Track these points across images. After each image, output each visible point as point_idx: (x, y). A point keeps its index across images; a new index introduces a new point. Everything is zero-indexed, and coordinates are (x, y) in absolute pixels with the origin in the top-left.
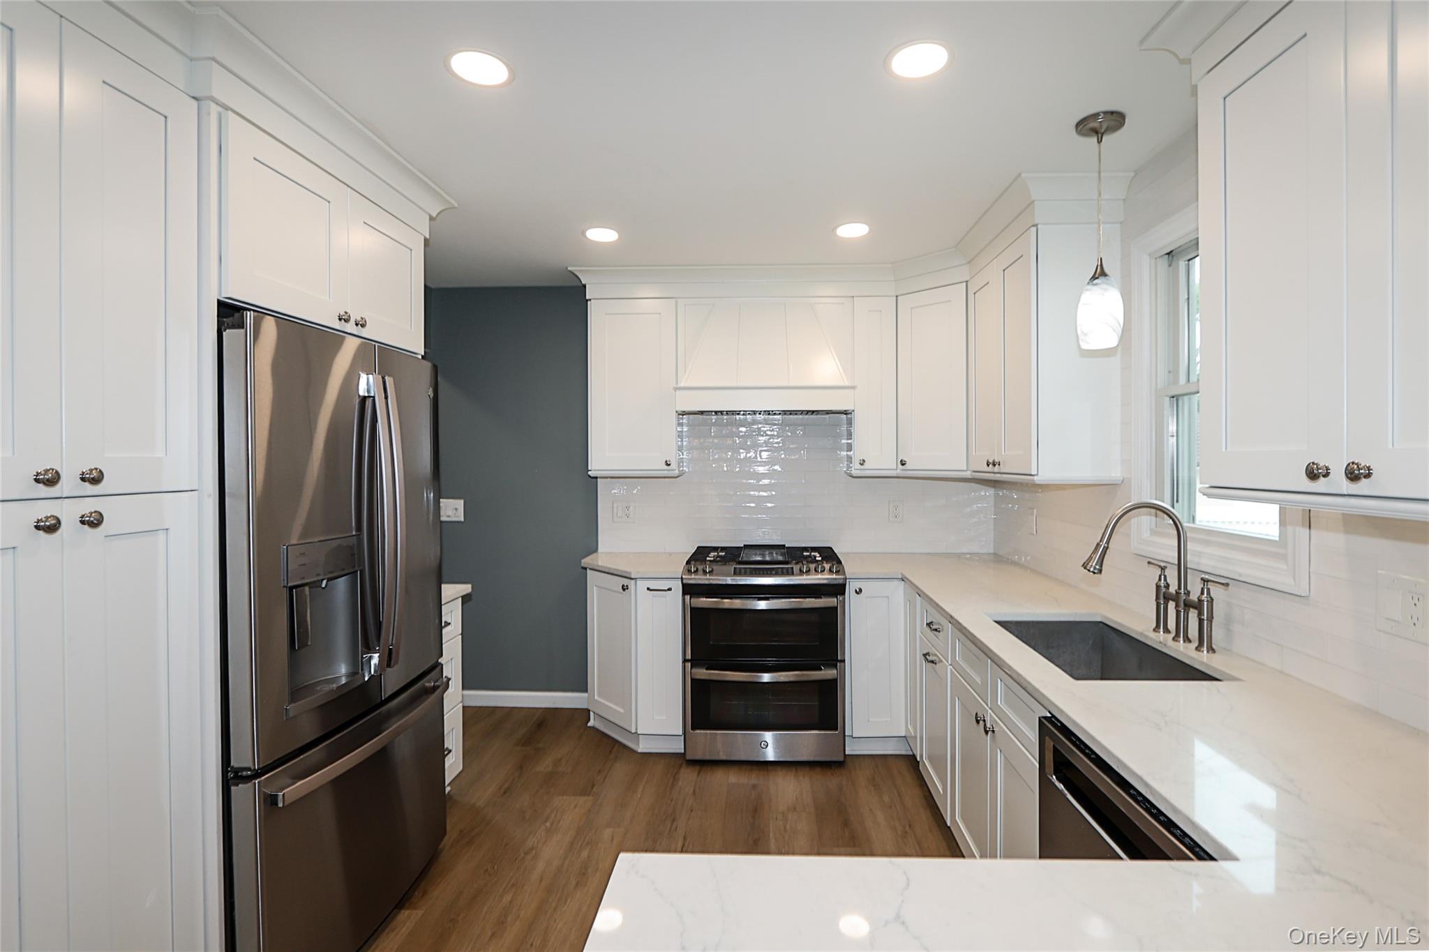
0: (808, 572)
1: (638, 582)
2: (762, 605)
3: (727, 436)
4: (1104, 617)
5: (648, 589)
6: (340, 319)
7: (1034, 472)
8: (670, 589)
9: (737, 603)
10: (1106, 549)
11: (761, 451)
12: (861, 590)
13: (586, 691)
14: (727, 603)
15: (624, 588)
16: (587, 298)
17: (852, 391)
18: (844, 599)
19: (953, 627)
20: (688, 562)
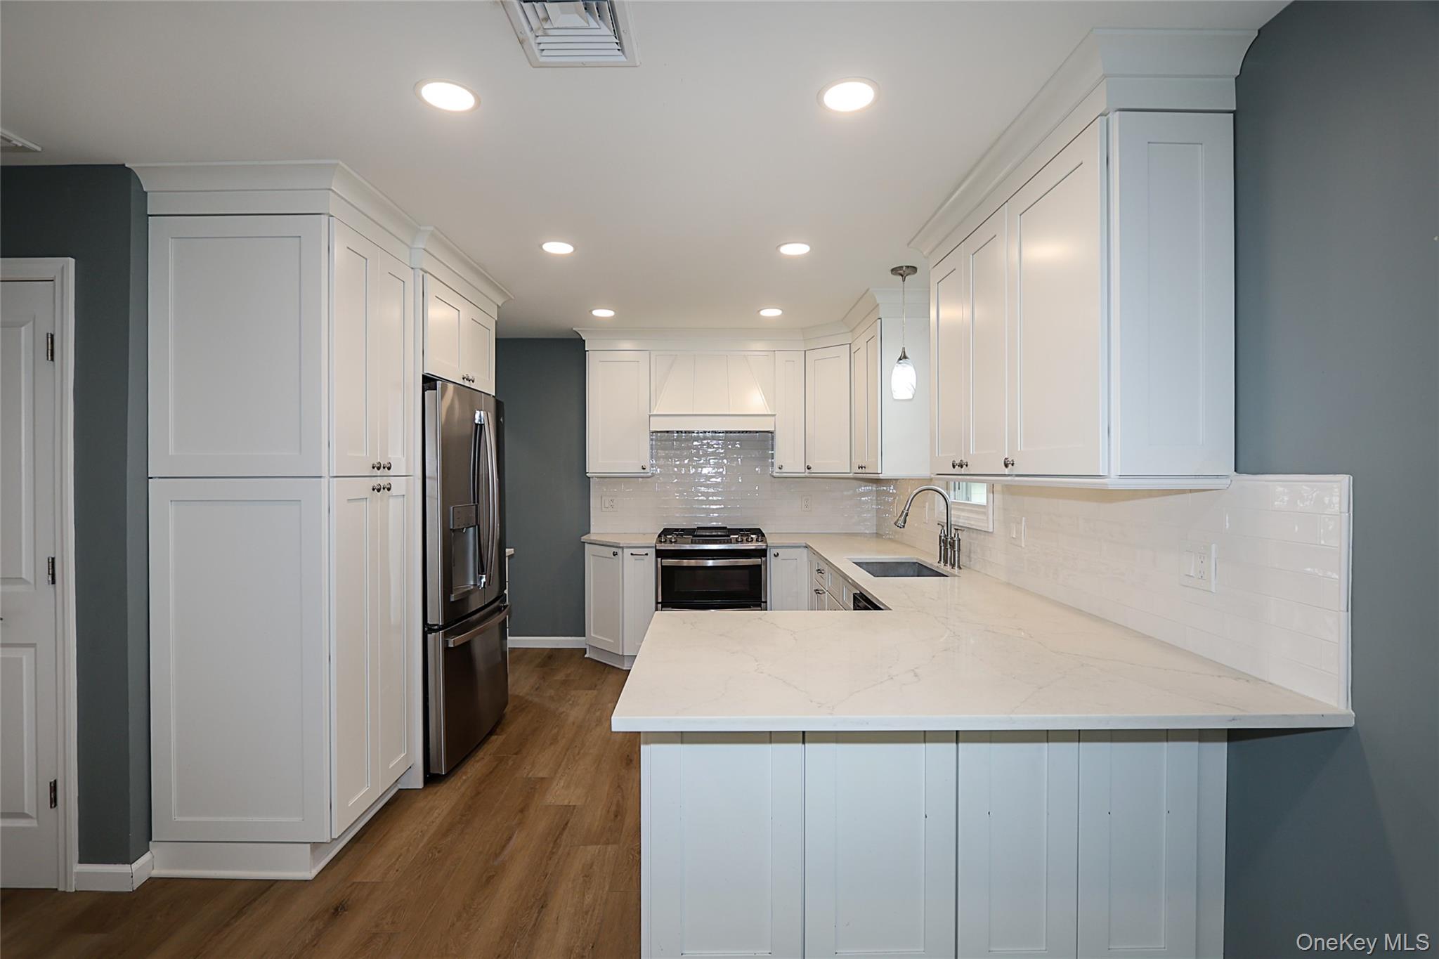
0: (742, 541)
1: (625, 550)
2: (710, 563)
3: (684, 449)
4: (918, 559)
5: (632, 554)
6: (463, 379)
7: (880, 472)
8: (647, 554)
9: (693, 563)
10: (907, 515)
11: (710, 459)
12: (778, 554)
13: (584, 636)
14: (685, 562)
15: (615, 554)
16: (586, 349)
17: (773, 418)
18: (766, 560)
19: (830, 569)
20: (660, 536)
